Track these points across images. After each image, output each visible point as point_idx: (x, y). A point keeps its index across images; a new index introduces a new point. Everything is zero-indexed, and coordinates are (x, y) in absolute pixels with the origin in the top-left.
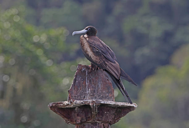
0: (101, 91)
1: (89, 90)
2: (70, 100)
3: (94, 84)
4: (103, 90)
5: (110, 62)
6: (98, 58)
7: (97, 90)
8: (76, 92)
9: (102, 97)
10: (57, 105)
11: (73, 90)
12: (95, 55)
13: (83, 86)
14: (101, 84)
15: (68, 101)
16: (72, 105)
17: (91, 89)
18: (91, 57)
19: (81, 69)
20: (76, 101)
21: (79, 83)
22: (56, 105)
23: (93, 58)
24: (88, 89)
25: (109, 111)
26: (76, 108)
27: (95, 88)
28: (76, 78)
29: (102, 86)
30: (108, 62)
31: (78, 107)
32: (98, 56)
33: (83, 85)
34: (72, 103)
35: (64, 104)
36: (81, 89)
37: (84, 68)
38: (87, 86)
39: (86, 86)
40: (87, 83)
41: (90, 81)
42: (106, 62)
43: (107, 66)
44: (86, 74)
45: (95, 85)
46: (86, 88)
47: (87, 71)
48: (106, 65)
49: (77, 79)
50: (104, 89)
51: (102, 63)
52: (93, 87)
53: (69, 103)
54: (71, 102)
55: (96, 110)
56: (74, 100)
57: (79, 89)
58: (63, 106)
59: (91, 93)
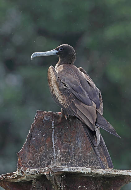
0: (82, 152)
1: (59, 151)
2: (20, 168)
3: (68, 142)
4: (86, 152)
5: (82, 104)
6: (65, 99)
7: (74, 151)
8: (31, 155)
9: (85, 162)
10: (6, 179)
11: (26, 152)
12: (61, 95)
13: (45, 145)
14: (83, 141)
15: (19, 171)
16: (25, 177)
17: (62, 150)
18: (58, 98)
19: (42, 118)
20: (28, 169)
21: (38, 140)
22: (6, 177)
23: (60, 100)
24: (56, 150)
25: (86, 184)
26: (32, 181)
27: (70, 148)
28: (32, 132)
29: (84, 145)
30: (79, 104)
31: (35, 180)
32: (65, 96)
33: (47, 143)
34: (24, 173)
35: (14, 176)
36: (41, 151)
37: (47, 117)
38: (54, 146)
39: (52, 145)
40: (55, 140)
41: (60, 137)
42: (76, 105)
43: (77, 110)
44: (52, 127)
45: (70, 143)
46: (53, 149)
47: (53, 122)
48: (76, 108)
49: (34, 134)
50: (87, 149)
51: (70, 106)
52: (66, 147)
53: (21, 174)
54: (22, 172)
55: (56, 183)
56: (26, 169)
57: (38, 150)
58: (13, 179)
59: (63, 156)
